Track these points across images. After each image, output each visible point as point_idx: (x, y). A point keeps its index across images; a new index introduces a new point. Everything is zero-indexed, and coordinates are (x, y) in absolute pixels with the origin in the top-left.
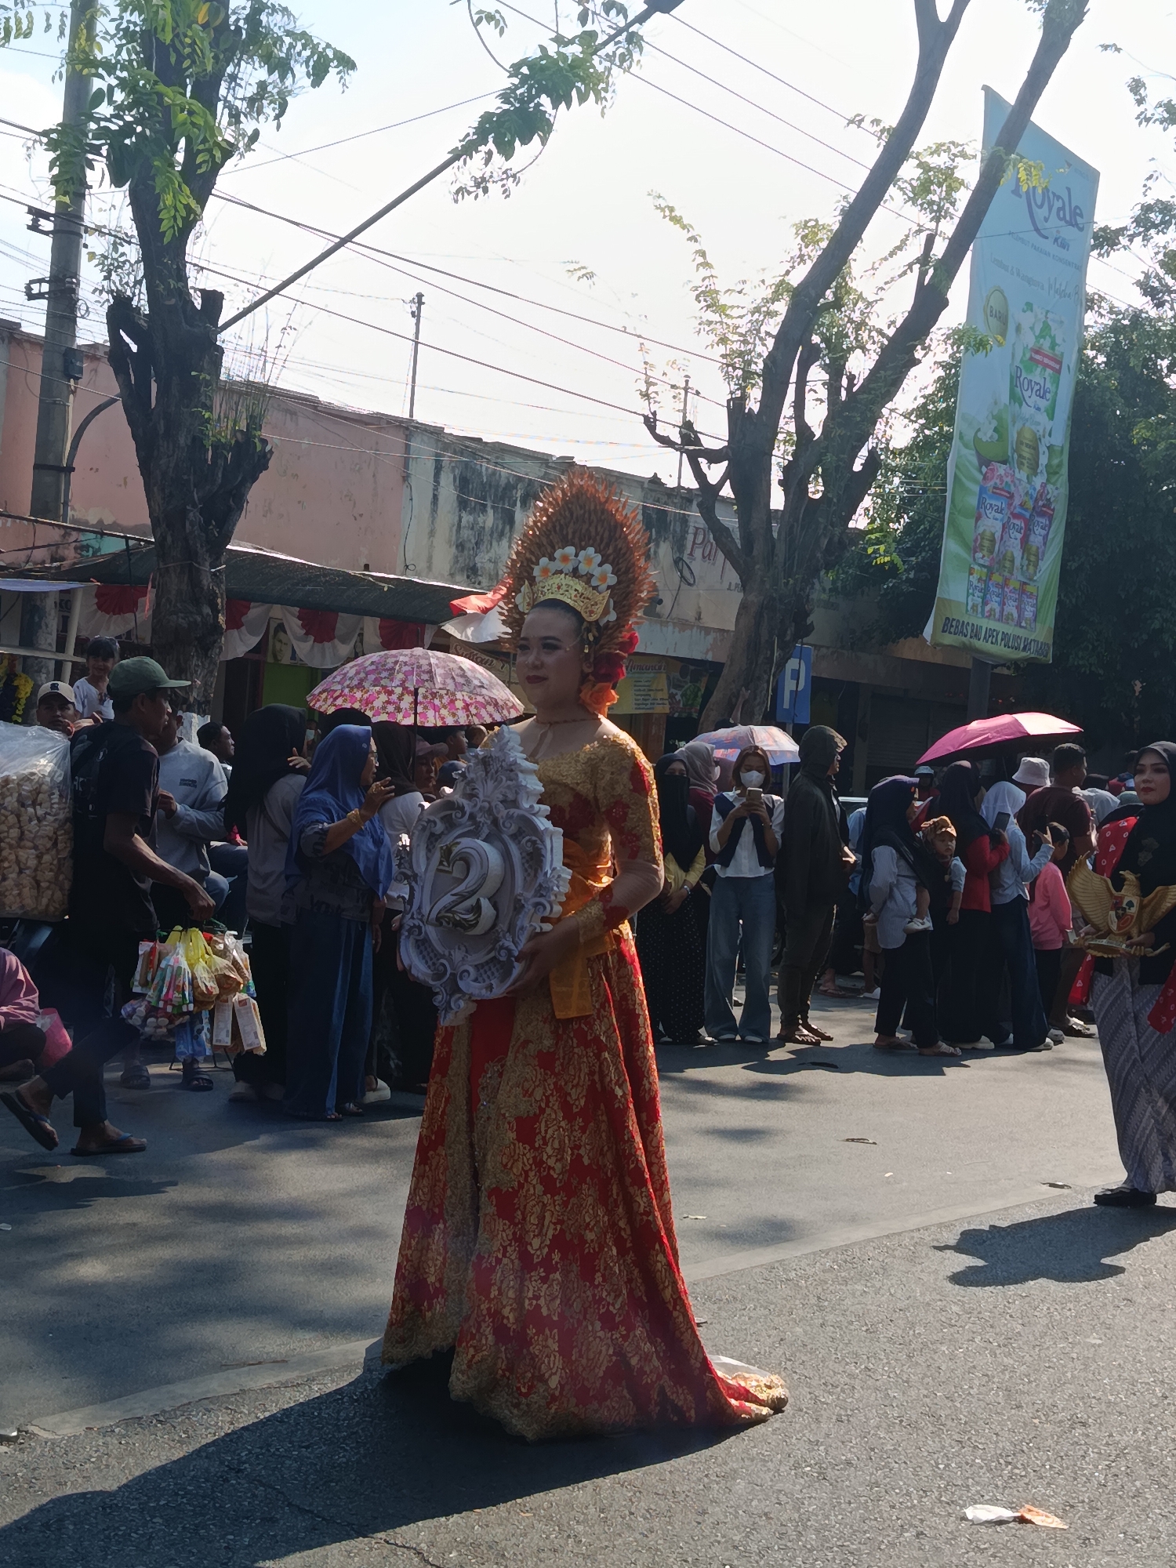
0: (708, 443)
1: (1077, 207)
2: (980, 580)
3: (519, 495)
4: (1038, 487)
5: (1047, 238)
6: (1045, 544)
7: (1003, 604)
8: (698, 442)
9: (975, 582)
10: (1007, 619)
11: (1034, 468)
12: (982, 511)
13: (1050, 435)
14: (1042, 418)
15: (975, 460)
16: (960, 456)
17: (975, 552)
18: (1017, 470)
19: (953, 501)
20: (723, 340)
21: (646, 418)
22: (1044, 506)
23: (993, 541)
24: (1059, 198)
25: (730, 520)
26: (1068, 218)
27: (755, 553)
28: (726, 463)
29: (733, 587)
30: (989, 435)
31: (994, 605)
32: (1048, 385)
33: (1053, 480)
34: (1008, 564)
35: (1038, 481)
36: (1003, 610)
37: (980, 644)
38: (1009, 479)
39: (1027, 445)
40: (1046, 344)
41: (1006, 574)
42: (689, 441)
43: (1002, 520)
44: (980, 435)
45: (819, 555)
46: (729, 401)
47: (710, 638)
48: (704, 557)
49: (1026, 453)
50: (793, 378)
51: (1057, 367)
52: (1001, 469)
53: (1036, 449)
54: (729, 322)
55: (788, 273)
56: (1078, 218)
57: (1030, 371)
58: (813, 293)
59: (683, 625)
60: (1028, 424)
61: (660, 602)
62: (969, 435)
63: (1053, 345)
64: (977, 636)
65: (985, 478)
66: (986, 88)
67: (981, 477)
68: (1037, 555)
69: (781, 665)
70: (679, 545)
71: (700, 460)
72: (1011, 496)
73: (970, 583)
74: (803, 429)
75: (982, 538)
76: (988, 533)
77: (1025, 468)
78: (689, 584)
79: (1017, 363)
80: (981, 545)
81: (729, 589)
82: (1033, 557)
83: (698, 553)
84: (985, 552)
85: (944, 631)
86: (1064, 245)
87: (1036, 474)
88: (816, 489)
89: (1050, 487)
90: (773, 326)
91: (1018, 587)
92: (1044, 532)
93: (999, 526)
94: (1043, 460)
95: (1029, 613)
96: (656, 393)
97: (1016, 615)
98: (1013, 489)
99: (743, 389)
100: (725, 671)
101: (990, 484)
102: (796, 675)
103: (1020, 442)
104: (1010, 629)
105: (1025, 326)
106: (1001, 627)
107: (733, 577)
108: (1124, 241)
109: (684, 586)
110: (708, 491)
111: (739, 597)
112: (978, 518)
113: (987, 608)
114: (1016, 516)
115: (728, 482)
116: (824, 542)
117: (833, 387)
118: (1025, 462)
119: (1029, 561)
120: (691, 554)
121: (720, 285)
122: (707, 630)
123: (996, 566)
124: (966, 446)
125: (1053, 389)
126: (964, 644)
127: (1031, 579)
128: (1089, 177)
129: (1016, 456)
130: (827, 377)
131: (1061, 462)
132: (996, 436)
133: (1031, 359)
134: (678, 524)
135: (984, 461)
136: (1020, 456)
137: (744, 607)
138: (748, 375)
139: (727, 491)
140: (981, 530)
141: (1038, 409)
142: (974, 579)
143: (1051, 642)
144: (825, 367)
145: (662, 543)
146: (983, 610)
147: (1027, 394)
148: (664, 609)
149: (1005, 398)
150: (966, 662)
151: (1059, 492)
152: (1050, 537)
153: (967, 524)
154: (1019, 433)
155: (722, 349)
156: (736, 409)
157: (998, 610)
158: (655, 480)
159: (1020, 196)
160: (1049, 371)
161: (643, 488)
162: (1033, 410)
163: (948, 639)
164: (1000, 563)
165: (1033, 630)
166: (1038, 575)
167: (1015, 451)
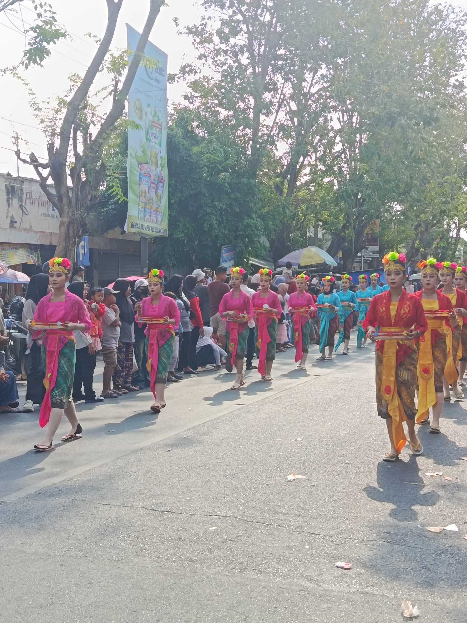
0: (41, 161)
2: (142, 207)
4: (159, 172)
5: (152, 79)
6: (162, 193)
7: (151, 216)
8: (37, 161)
9: (141, 209)
10: (153, 221)
11: (157, 165)
12: (141, 182)
13: (160, 153)
14: (157, 146)
15: (136, 163)
16: (130, 162)
17: (140, 197)
18: (151, 166)
19: (130, 179)
20: (43, 121)
21: (16, 152)
22: (161, 179)
23: (145, 193)
25: (53, 191)
26: (159, 72)
27: (64, 202)
28: (49, 168)
30: (140, 154)
31: (148, 217)
32: (158, 134)
33: (163, 169)
34: (151, 201)
35: (159, 169)
36: (151, 219)
37: (144, 231)
38: (149, 170)
39: (154, 157)
40: (156, 119)
41: (151, 205)
42: (33, 160)
43: (148, 185)
44: (137, 154)
45: (88, 202)
46: (47, 145)
48: (31, 204)
49: (154, 159)
50: (72, 135)
52: (146, 166)
53: (156, 158)
54: (44, 114)
55: (66, 96)
56: (162, 71)
57: (152, 129)
58: (77, 103)
59: (26, 231)
60: (153, 149)
61: (16, 222)
62: (134, 154)
63: (159, 119)
64: (143, 228)
65: (140, 170)
66: (127, 24)
69: (78, 244)
70: (21, 199)
71: (38, 167)
72: (150, 176)
73: (139, 209)
74: (77, 154)
75: (142, 192)
77: (154, 165)
78: (26, 215)
79: (147, 126)
80: (142, 195)
81: (41, 215)
82: (159, 198)
84: (143, 197)
85: (131, 227)
86: (158, 82)
87: (157, 167)
88: (84, 178)
89: (162, 172)
90: (62, 116)
91: (155, 209)
92: (162, 189)
93: (147, 187)
94: (159, 162)
95: (160, 219)
97: (155, 220)
98: (150, 173)
99: (52, 140)
100: (57, 248)
101: (142, 172)
102: (83, 247)
103: (151, 156)
104: (154, 225)
105: (148, 113)
106: (151, 225)
107: (57, 213)
108: (177, 79)
110: (44, 179)
112: (139, 185)
113: (146, 218)
114: (153, 183)
115: (50, 177)
116: (89, 197)
117: (85, 138)
118: (154, 163)
121: (39, 101)
124: (133, 158)
125: (160, 136)
126: (139, 232)
127: (159, 206)
128: (164, 56)
129: (150, 161)
130: (83, 135)
131: (165, 163)
132: (143, 154)
133: (152, 125)
134: (19, 191)
135: (140, 164)
136: (152, 161)
137: (62, 223)
138: (53, 135)
139: (50, 180)
140: (141, 189)
141: (156, 143)
142: (140, 207)
143: (167, 229)
144: (82, 131)
145: (14, 199)
146: (144, 218)
147: (151, 138)
148: (18, 225)
149: (144, 140)
150: (138, 238)
151: (165, 173)
152: (164, 190)
153: (136, 187)
154: (151, 152)
155: (42, 125)
156: (51, 147)
158: (9, 174)
160: (158, 129)
161: (5, 178)
162: (154, 144)
163: (133, 230)
164: (149, 201)
165: (161, 225)
166: (161, 204)
167: (150, 159)
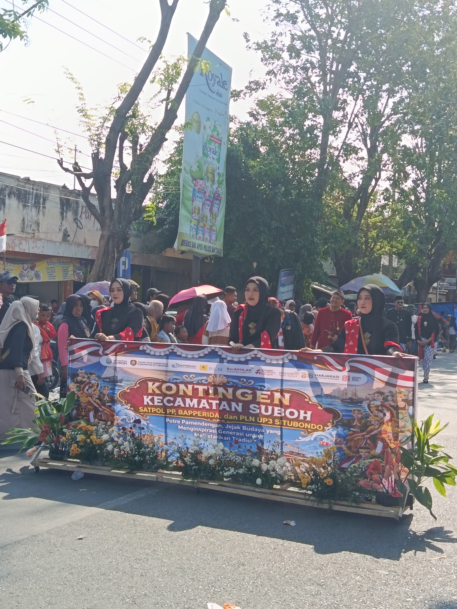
0: (84, 171)
1: (224, 81)
2: (195, 225)
3: (7, 193)
4: (215, 189)
5: (214, 93)
6: (218, 211)
7: (204, 234)
8: (80, 170)
9: (193, 226)
10: (206, 240)
11: (213, 182)
12: (194, 198)
13: (218, 169)
14: (215, 162)
15: (191, 179)
16: (185, 177)
17: (192, 214)
18: (207, 182)
19: (183, 194)
20: (89, 130)
21: (58, 161)
22: (217, 196)
23: (199, 210)
24: (218, 77)
25: (95, 202)
26: (221, 85)
27: (106, 215)
28: (92, 179)
29: (98, 229)
30: (195, 169)
31: (200, 235)
32: (217, 150)
33: (220, 186)
34: (205, 219)
35: (215, 186)
36: (204, 237)
37: (196, 250)
38: (204, 186)
39: (210, 173)
40: (215, 134)
41: (205, 222)
42: (77, 170)
43: (202, 202)
44: (192, 169)
45: (131, 215)
46: (92, 154)
47: (90, 250)
48: (86, 218)
49: (210, 176)
50: (118, 145)
51: (220, 143)
52: (201, 182)
53: (213, 174)
54: (92, 122)
55: (114, 103)
56: (225, 85)
57: (210, 144)
58: (124, 111)
59: (79, 245)
60: (210, 165)
61: (69, 236)
62: (188, 169)
63: (218, 134)
64: (194, 247)
65: (195, 185)
66: (188, 33)
67: (193, 185)
68: (216, 215)
69: (118, 260)
70: (76, 213)
71: (81, 177)
72: (205, 193)
73: (191, 227)
74: (123, 166)
75: (195, 209)
76: (197, 207)
77: (210, 181)
78: (80, 228)
79: (205, 141)
80: (195, 212)
81: (97, 230)
82: (214, 216)
83: (83, 216)
84: (196, 214)
85: (182, 245)
86: (220, 96)
87: (214, 184)
88: (129, 190)
89: (219, 189)
90: (109, 124)
91: (209, 228)
92: (218, 206)
93: (201, 204)
94: (216, 178)
95: (214, 238)
96: (62, 151)
97: (209, 239)
98: (205, 190)
99: (98, 149)
100: (96, 262)
101: (197, 188)
102: (124, 263)
103: (207, 172)
104: (207, 244)
105: (207, 127)
106: (203, 243)
107: (98, 225)
108: (242, 95)
109: (78, 229)
110: (86, 190)
111: (100, 233)
112: (193, 201)
113: (198, 236)
114: (207, 200)
115: (93, 187)
116: (133, 210)
117: (134, 149)
118: (210, 179)
119: (213, 217)
120: (81, 216)
121: (87, 107)
122: (89, 247)
123: (201, 219)
124: (187, 173)
125: (219, 151)
126: (190, 250)
127: (214, 225)
128: (229, 70)
129: (206, 177)
130: (131, 145)
131: (223, 179)
132: (198, 169)
133: (210, 139)
134: (75, 204)
135: (194, 179)
136: (208, 177)
137: (102, 237)
138: (99, 144)
139: (93, 191)
140: (194, 206)
141: (214, 159)
142: (192, 224)
143: (222, 248)
144: (130, 141)
145: (68, 212)
146: (196, 237)
147: (209, 153)
148: (70, 239)
149: (201, 154)
150: (191, 257)
151: (223, 191)
152: (220, 208)
153: (189, 203)
154: (207, 168)
155: (88, 133)
156: (95, 157)
157: (202, 236)
158: (64, 187)
159: (203, 76)
160: (217, 144)
161: (60, 190)
162: (212, 159)
163: (184, 248)
164: (202, 219)
165: (215, 244)
166: (216, 223)
167: (206, 175)
